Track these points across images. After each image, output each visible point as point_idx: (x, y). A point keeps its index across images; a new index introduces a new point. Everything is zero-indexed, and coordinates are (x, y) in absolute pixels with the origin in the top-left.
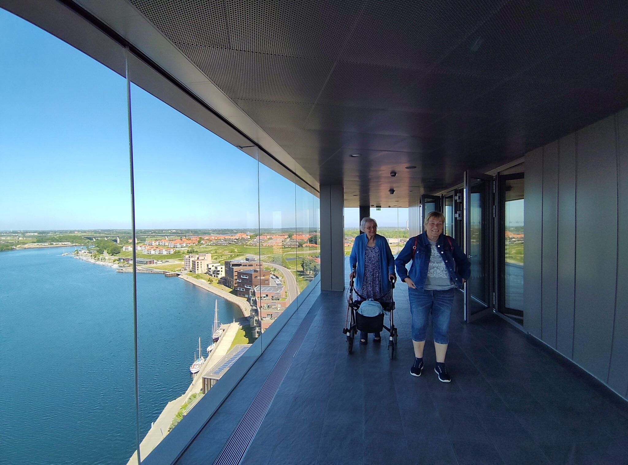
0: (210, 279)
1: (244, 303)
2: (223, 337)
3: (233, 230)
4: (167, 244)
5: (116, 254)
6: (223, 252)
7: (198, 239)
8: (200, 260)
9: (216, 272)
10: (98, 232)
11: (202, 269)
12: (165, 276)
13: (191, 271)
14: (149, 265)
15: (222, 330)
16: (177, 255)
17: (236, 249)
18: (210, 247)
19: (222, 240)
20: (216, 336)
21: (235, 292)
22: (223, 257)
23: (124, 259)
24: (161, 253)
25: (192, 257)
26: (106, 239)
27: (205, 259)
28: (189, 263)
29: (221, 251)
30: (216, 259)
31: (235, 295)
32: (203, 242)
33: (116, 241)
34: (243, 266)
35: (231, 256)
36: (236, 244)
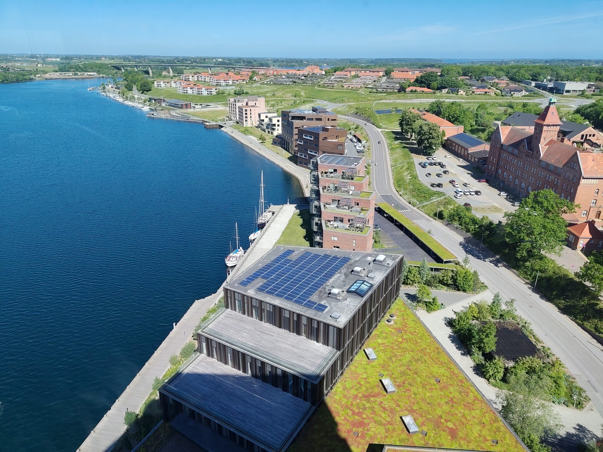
0: (261, 136)
1: (306, 176)
2: (271, 223)
3: (302, 61)
4: (207, 80)
5: (147, 91)
6: (284, 95)
7: (250, 74)
8: (250, 106)
9: (271, 127)
10: (128, 58)
11: (252, 122)
12: (205, 127)
13: (238, 123)
14: (184, 110)
15: (271, 213)
16: (221, 96)
17: (303, 91)
18: (266, 86)
19: (284, 77)
20: (262, 221)
21: (294, 159)
22: (283, 103)
23: (155, 100)
24: (200, 92)
25: (239, 101)
26: (136, 70)
27: (257, 105)
28: (235, 110)
29: (280, 94)
30: (273, 106)
31: (294, 163)
32: (256, 79)
33: (147, 73)
34: (308, 119)
35: (295, 102)
36: (304, 83)
